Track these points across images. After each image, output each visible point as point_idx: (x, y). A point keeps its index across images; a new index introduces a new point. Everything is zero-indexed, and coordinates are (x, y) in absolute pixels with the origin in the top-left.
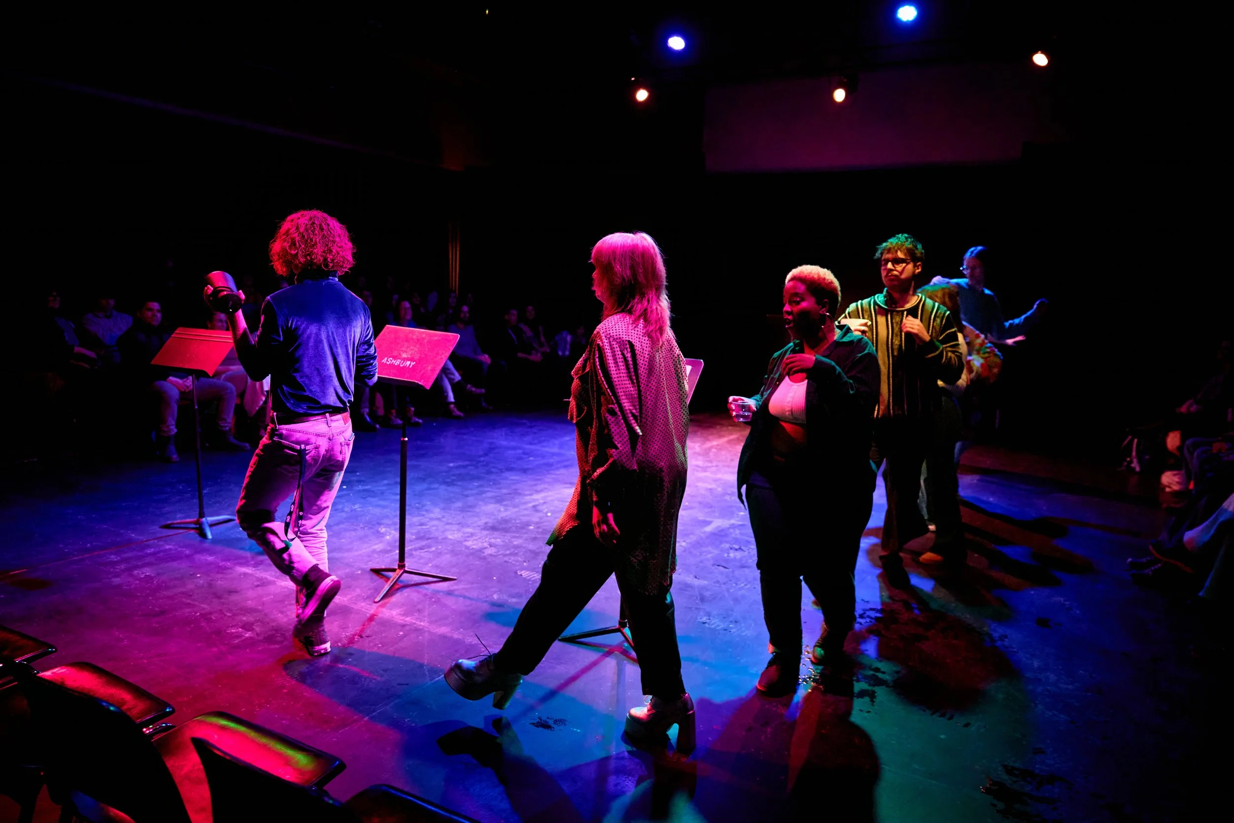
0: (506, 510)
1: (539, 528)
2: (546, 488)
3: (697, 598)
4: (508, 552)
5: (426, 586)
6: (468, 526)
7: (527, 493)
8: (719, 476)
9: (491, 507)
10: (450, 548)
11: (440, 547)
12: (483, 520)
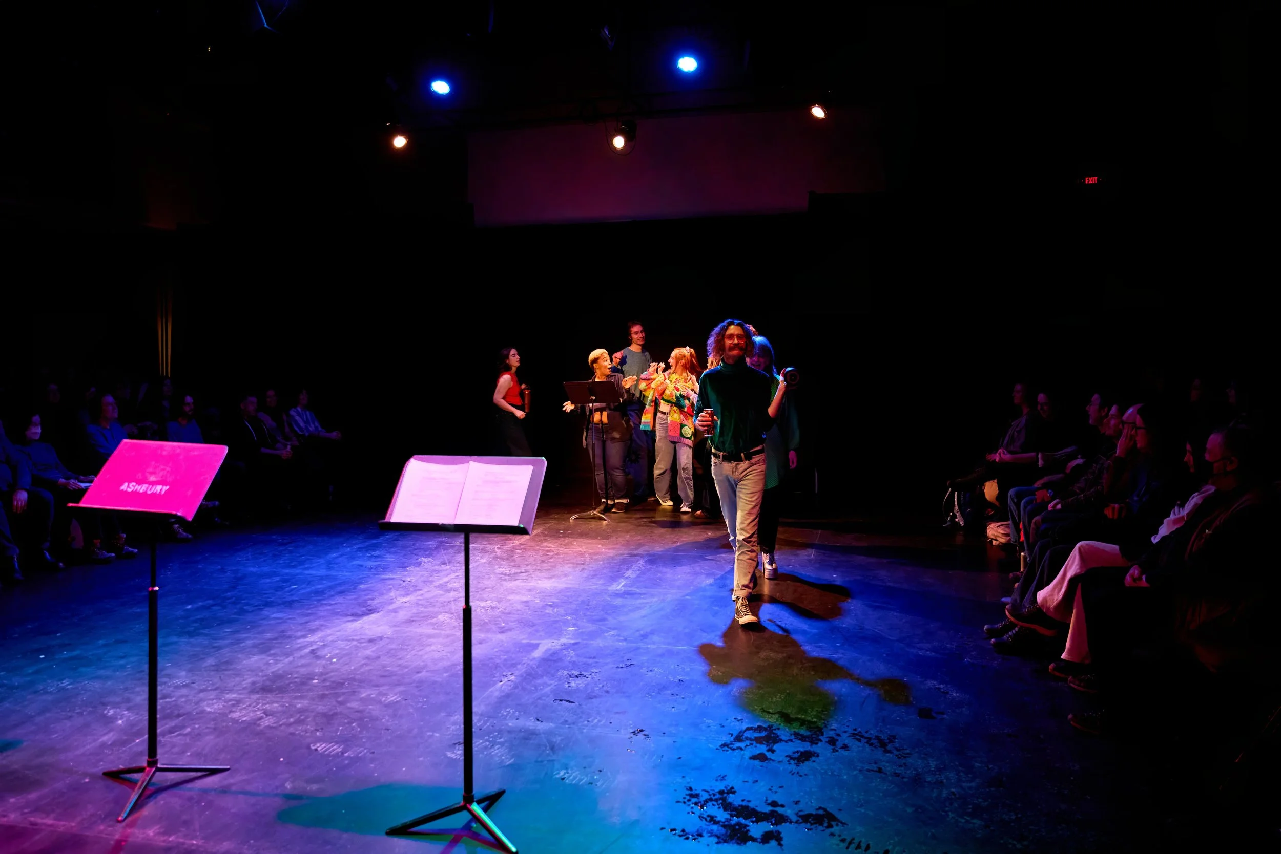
0: (277, 662)
1: (325, 680)
2: (322, 625)
3: (546, 747)
4: (292, 720)
5: (189, 786)
6: (231, 691)
7: (299, 634)
8: (533, 584)
9: (255, 660)
10: (212, 724)
11: (197, 726)
12: (248, 680)
